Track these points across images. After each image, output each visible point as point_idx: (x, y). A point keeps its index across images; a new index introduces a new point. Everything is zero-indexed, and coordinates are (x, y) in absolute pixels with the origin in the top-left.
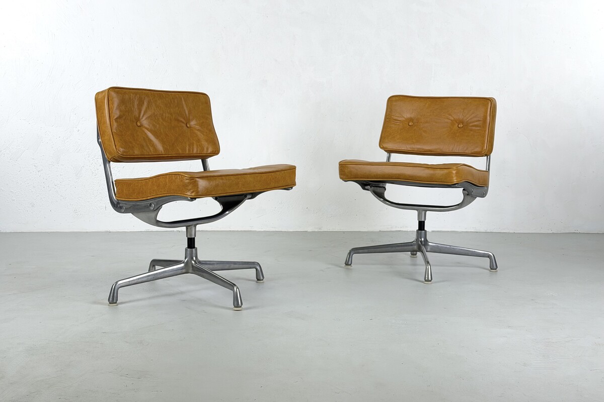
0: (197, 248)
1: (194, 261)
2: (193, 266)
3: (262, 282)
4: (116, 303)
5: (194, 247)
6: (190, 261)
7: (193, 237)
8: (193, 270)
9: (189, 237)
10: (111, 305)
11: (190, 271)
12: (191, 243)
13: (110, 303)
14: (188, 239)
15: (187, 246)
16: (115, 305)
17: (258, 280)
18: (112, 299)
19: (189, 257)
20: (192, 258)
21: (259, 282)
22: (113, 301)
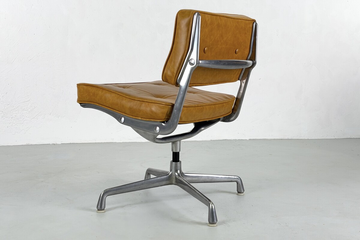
1: (178, 173)
2: (176, 178)
4: (104, 209)
5: (179, 161)
6: (173, 174)
7: (178, 151)
8: (176, 182)
9: (174, 151)
10: (99, 212)
11: (174, 182)
12: (176, 157)
13: (98, 210)
14: (173, 153)
15: (172, 160)
16: (103, 211)
17: (239, 192)
18: (101, 206)
19: (173, 170)
20: (176, 171)
21: (239, 194)
22: (102, 208)
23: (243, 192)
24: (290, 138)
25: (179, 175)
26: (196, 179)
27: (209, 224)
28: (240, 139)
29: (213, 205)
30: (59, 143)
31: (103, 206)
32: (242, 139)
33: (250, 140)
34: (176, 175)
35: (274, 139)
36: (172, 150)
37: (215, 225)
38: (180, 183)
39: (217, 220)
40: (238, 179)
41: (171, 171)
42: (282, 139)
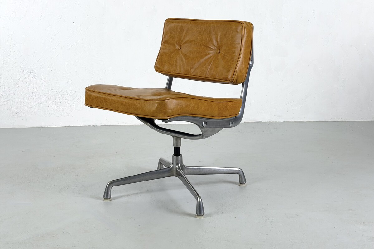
0: (182, 155)
1: (178, 166)
2: (177, 171)
3: (244, 185)
4: (110, 198)
6: (175, 167)
7: (179, 146)
8: (177, 174)
9: (175, 146)
11: (175, 174)
12: (177, 152)
13: (105, 199)
14: (175, 147)
15: (174, 154)
16: (109, 200)
17: (241, 183)
18: (107, 195)
19: (175, 163)
20: (177, 164)
21: (241, 185)
22: (108, 197)
23: (244, 183)
24: (327, 120)
25: (179, 168)
26: (197, 171)
27: (196, 216)
28: (275, 121)
29: (200, 199)
30: (99, 125)
31: (109, 195)
32: (276, 121)
33: (284, 122)
34: (176, 167)
35: (310, 122)
36: (174, 145)
37: (202, 217)
38: (179, 175)
39: (204, 213)
40: (239, 170)
41: (172, 165)
42: (318, 122)
